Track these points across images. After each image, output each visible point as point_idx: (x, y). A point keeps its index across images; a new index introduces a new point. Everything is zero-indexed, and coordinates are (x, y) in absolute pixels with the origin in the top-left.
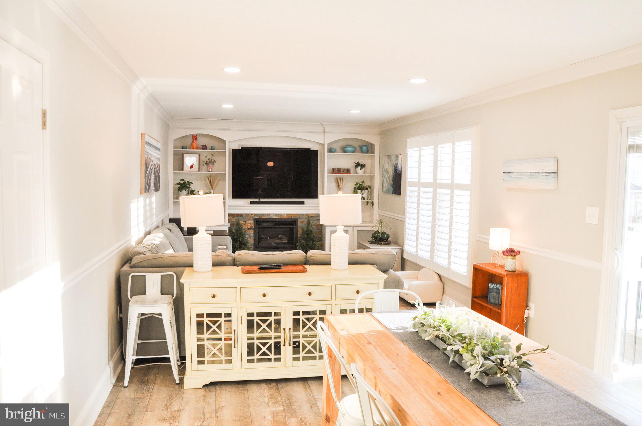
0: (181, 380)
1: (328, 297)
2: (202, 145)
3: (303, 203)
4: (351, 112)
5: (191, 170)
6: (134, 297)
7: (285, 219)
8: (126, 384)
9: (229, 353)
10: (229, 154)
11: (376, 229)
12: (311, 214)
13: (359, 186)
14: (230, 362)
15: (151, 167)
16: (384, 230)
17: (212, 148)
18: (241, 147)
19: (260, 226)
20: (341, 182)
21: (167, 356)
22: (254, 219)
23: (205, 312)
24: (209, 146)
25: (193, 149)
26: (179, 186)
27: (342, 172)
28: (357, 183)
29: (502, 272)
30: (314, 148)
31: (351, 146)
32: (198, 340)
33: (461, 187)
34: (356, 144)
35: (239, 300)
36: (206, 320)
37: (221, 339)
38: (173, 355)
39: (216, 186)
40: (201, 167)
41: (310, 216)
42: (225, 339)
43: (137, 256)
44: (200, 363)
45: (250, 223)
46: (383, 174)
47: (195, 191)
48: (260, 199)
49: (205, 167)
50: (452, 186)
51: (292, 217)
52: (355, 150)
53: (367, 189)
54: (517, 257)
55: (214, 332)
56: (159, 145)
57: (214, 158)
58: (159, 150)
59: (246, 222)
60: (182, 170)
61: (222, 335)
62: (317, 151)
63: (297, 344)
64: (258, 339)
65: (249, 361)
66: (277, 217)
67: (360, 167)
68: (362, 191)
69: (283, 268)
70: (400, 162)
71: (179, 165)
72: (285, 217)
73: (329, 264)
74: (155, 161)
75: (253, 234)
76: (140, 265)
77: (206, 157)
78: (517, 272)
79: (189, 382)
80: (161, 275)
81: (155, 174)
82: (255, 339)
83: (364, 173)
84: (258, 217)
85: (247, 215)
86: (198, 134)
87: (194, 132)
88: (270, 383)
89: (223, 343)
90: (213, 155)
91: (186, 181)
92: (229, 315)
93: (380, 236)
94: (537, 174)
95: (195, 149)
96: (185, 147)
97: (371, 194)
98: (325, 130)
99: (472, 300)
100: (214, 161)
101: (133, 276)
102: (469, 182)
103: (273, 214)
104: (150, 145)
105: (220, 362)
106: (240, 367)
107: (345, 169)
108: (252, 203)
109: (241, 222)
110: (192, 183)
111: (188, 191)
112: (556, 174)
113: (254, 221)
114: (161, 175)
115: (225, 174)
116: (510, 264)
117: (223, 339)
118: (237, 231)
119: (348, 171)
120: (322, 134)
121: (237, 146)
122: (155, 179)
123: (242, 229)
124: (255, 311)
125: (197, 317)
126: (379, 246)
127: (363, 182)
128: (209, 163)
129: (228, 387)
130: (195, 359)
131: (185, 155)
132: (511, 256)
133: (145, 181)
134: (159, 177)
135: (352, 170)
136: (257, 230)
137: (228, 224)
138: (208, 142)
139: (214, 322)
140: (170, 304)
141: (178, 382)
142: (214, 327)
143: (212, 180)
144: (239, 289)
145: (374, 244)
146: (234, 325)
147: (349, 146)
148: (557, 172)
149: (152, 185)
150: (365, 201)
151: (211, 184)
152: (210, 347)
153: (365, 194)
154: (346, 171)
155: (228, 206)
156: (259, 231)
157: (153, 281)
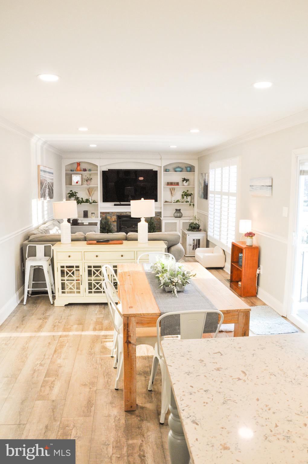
0: (54, 303)
1: (133, 258)
2: (83, 169)
4: (171, 147)
5: (77, 184)
6: (29, 258)
8: (25, 303)
9: (78, 288)
10: (100, 174)
11: (192, 221)
13: (185, 194)
14: (79, 292)
15: (45, 184)
16: (196, 222)
17: (90, 170)
18: (109, 170)
19: (120, 220)
20: (173, 191)
21: (46, 289)
22: (117, 215)
23: (65, 265)
24: (87, 169)
25: (78, 171)
26: (70, 195)
27: (173, 184)
28: (184, 192)
29: (243, 246)
30: (155, 169)
32: (62, 280)
33: (233, 194)
34: (183, 166)
35: (83, 259)
36: (66, 269)
37: (74, 280)
38: (49, 289)
39: (93, 194)
40: (83, 182)
42: (76, 280)
43: (32, 236)
44: (63, 292)
45: (114, 218)
46: (199, 186)
47: (79, 198)
48: (120, 202)
49: (85, 183)
50: (228, 194)
52: (182, 170)
53: (190, 195)
54: (253, 237)
55: (70, 276)
56: (52, 171)
57: (91, 177)
58: (52, 173)
59: (111, 217)
60: (71, 185)
61: (75, 278)
62: (157, 171)
63: (116, 284)
64: (94, 280)
65: (90, 292)
67: (185, 181)
68: (186, 197)
69: (110, 242)
70: (207, 178)
71: (69, 181)
73: (137, 240)
74: (49, 181)
75: (116, 225)
76: (33, 240)
77: (86, 176)
78: (253, 246)
79: (58, 303)
80: (45, 246)
81: (49, 188)
82: (93, 280)
83: (188, 185)
84: (119, 214)
85: (112, 213)
86: (81, 162)
87: (78, 161)
88: (102, 305)
89: (75, 282)
90: (90, 175)
91: (73, 191)
92: (77, 267)
93: (194, 226)
94: (263, 187)
96: (73, 170)
97: (193, 199)
98: (161, 157)
99: (231, 264)
100: (91, 179)
101: (29, 246)
102: (235, 192)
103: (128, 212)
104: (45, 171)
105: (74, 292)
106: (84, 296)
107: (175, 183)
108: (115, 205)
109: (109, 217)
110: (77, 193)
111: (75, 198)
112: (271, 187)
113: (117, 217)
114: (54, 189)
115: (98, 187)
116: (249, 241)
117: (75, 280)
118: (105, 223)
119: (177, 184)
120: (160, 160)
121: (106, 169)
122: (49, 192)
123: (108, 222)
124: (92, 265)
125: (61, 268)
126: (193, 232)
127: (188, 191)
128: (88, 180)
129: (78, 307)
130: (61, 290)
131: (72, 175)
132: (250, 236)
133: (41, 193)
134: (52, 190)
135: (180, 183)
136: (119, 222)
137: (100, 219)
138: (87, 167)
139: (70, 271)
140: (48, 261)
141: (52, 303)
142: (70, 273)
143: (90, 191)
144: (83, 252)
145: (190, 231)
146: (81, 272)
147: (179, 167)
148: (272, 186)
149: (47, 195)
150: (189, 203)
151: (89, 193)
152: (68, 284)
153: (189, 199)
154: (176, 184)
155: (100, 207)
156: (120, 223)
157: (40, 249)
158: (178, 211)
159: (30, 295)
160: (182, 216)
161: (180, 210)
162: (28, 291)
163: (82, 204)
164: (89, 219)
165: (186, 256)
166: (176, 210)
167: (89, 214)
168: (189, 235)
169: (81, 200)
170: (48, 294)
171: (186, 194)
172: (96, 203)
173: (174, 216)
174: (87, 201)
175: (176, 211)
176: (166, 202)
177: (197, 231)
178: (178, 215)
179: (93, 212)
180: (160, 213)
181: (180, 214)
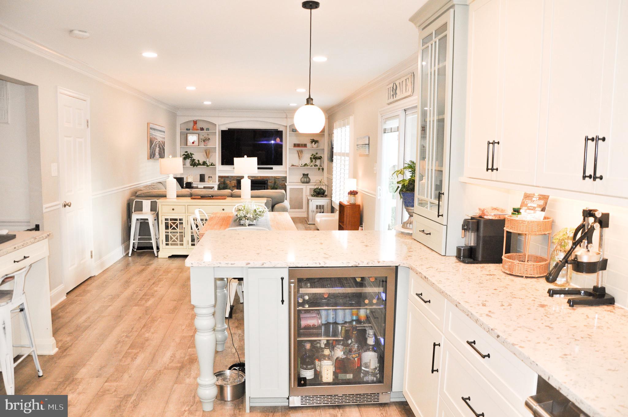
0: (158, 255)
2: (200, 128)
3: (272, 168)
5: (193, 145)
6: (135, 212)
7: (259, 180)
8: (130, 255)
9: (182, 241)
10: (219, 134)
11: (316, 187)
12: (277, 176)
14: (182, 245)
15: (155, 143)
16: (322, 187)
17: (208, 129)
18: (228, 129)
20: (300, 153)
21: (151, 241)
22: (237, 180)
23: (169, 218)
24: (205, 128)
26: (185, 156)
27: (301, 146)
28: (313, 154)
29: (346, 204)
30: (280, 129)
32: (166, 232)
33: (347, 155)
35: (186, 212)
36: (170, 222)
38: (153, 242)
39: (211, 156)
40: (200, 143)
41: (277, 178)
42: (180, 233)
43: (139, 192)
44: (167, 244)
45: (234, 183)
46: (327, 148)
47: (195, 160)
49: (203, 143)
50: (345, 155)
51: (264, 179)
53: (320, 159)
54: (356, 195)
55: (174, 228)
56: (163, 129)
57: (210, 137)
58: (164, 132)
59: (231, 182)
60: (187, 145)
61: (178, 230)
62: (282, 131)
66: (253, 179)
67: (314, 143)
68: (315, 160)
69: (215, 197)
70: (333, 139)
72: (259, 178)
73: (240, 197)
74: (160, 139)
76: (140, 195)
78: (356, 204)
79: (162, 255)
80: (151, 201)
81: (159, 147)
83: (317, 147)
84: (240, 179)
85: (232, 177)
86: (198, 120)
87: (195, 118)
89: (178, 234)
90: (208, 135)
91: (189, 153)
92: (180, 220)
93: (319, 191)
95: (195, 130)
96: (189, 129)
97: (322, 162)
98: (287, 116)
100: (209, 139)
101: (136, 201)
102: (349, 152)
104: (155, 129)
105: (177, 245)
106: (187, 248)
107: (303, 144)
109: (228, 182)
110: (194, 154)
111: (191, 160)
112: (369, 146)
114: (166, 148)
115: (216, 148)
116: (352, 200)
118: (224, 187)
119: (305, 146)
120: (285, 119)
121: (225, 128)
122: (160, 151)
123: (227, 187)
125: (165, 221)
126: (317, 197)
127: (317, 153)
128: (206, 140)
129: (181, 258)
130: (165, 242)
131: (188, 134)
132: (353, 195)
133: (150, 152)
134: (164, 149)
135: (309, 145)
137: (217, 183)
138: (205, 126)
139: (174, 223)
140: (153, 214)
141: (156, 255)
142: (174, 226)
143: (208, 153)
144: (186, 206)
145: (314, 196)
146: (184, 225)
148: (369, 144)
149: (157, 154)
150: (318, 167)
151: (207, 155)
152: (172, 236)
153: (318, 162)
154: (303, 146)
155: (218, 170)
157: (147, 204)
159: (135, 250)
160: (309, 182)
161: (308, 174)
162: (134, 243)
163: (198, 166)
164: (206, 183)
165: (308, 223)
166: (304, 175)
167: (206, 178)
168: (311, 201)
169: (197, 162)
170: (153, 250)
171: (315, 158)
172: (214, 165)
173: (301, 180)
174: (204, 163)
176: (293, 165)
177: (322, 197)
178: (305, 180)
179: (211, 176)
180: (286, 178)
181: (307, 179)
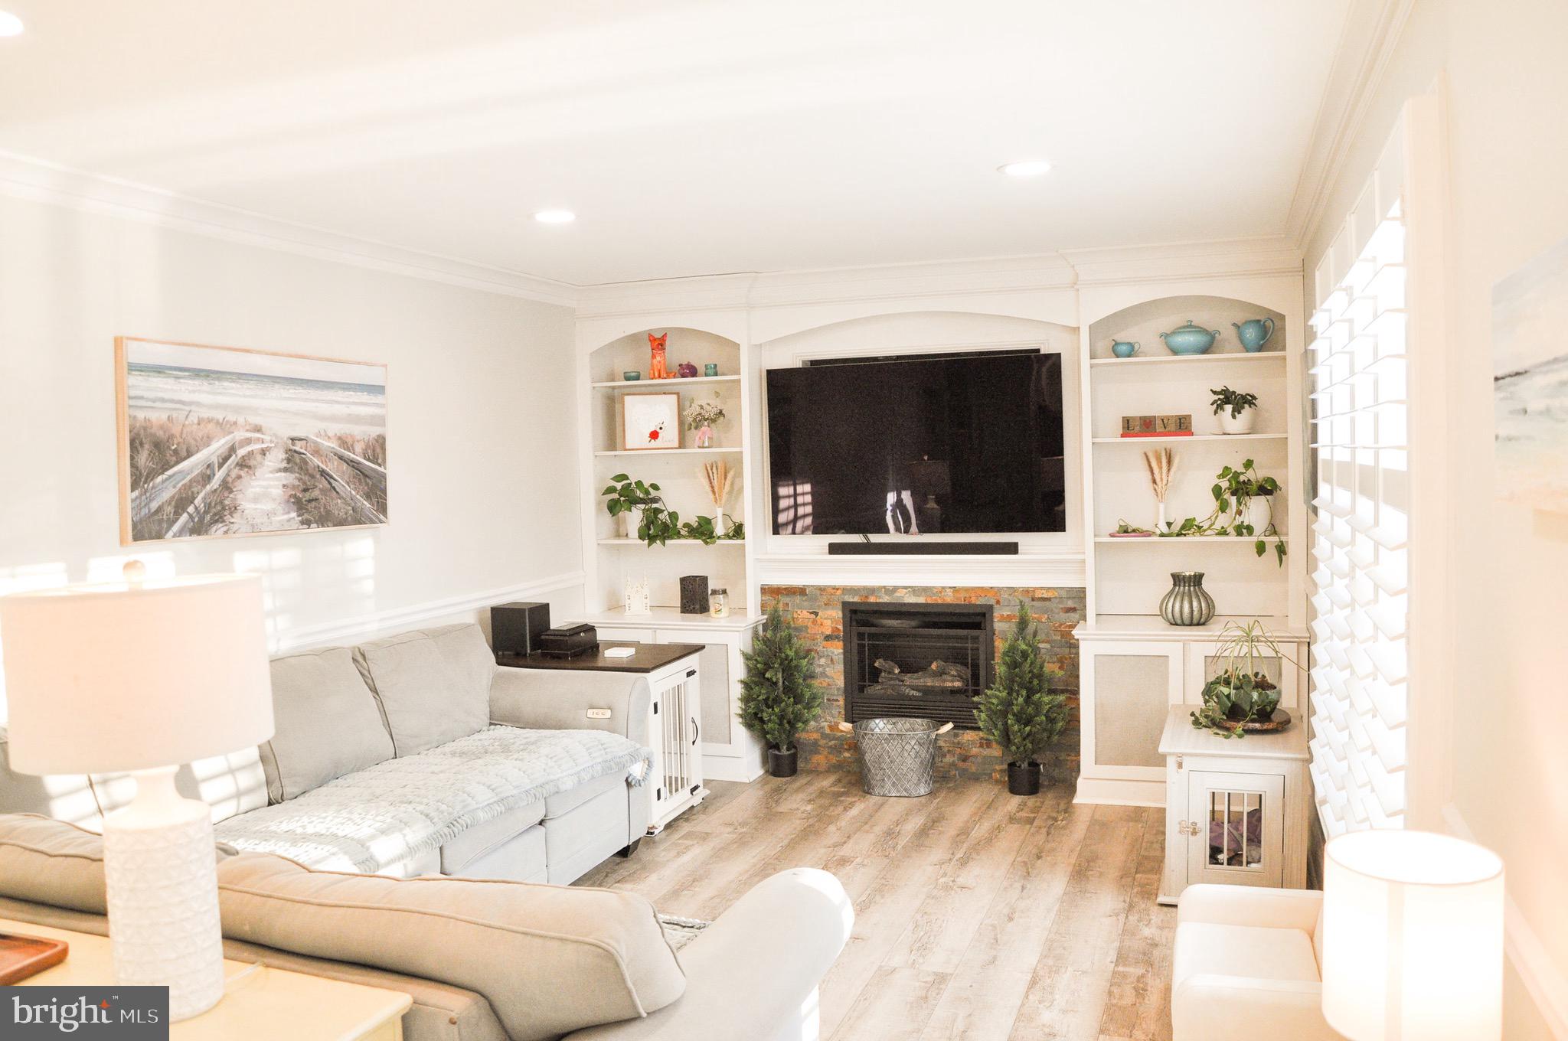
2: (680, 365)
3: (1012, 549)
5: (654, 444)
7: (950, 605)
10: (756, 389)
12: (1042, 588)
13: (1232, 483)
16: (1266, 668)
17: (711, 370)
19: (862, 630)
20: (1161, 468)
22: (845, 604)
24: (700, 365)
25: (654, 378)
26: (612, 496)
27: (1159, 428)
28: (1226, 470)
30: (1051, 344)
31: (1195, 327)
33: (1392, 489)
34: (1221, 323)
39: (730, 494)
40: (687, 433)
41: (1038, 595)
45: (832, 618)
47: (662, 511)
48: (869, 535)
49: (696, 434)
50: (1375, 483)
51: (974, 601)
52: (1212, 343)
53: (1263, 491)
57: (720, 404)
59: (816, 614)
60: (621, 446)
62: (1056, 356)
66: (921, 600)
67: (1229, 408)
68: (1239, 503)
71: (612, 435)
72: (949, 598)
75: (841, 656)
83: (1252, 430)
84: (856, 599)
85: (822, 589)
87: (655, 323)
90: (716, 396)
91: (633, 480)
93: (1233, 698)
96: (633, 374)
97: (1277, 510)
98: (1077, 277)
100: (720, 412)
103: (905, 588)
107: (1169, 418)
108: (835, 549)
110: (655, 487)
111: (643, 511)
113: (844, 612)
118: (769, 644)
119: (1182, 425)
120: (1068, 293)
121: (790, 358)
122: (308, 487)
123: (795, 641)
126: (1214, 741)
128: (702, 421)
131: (629, 399)
134: (368, 477)
135: (1204, 422)
136: (855, 641)
137: (755, 620)
138: (698, 355)
143: (716, 479)
147: (1190, 327)
150: (1254, 539)
151: (714, 489)
153: (1256, 510)
154: (1172, 427)
155: (758, 559)
156: (861, 647)
158: (1189, 583)
160: (1210, 617)
161: (1197, 579)
163: (667, 542)
166: (1177, 579)
168: (1180, 765)
169: (672, 522)
171: (1237, 488)
172: (740, 535)
173: (1158, 609)
174: (703, 530)
175: (1175, 585)
176: (1122, 531)
177: (1257, 732)
178: (1181, 607)
180: (1080, 594)
181: (1195, 604)
